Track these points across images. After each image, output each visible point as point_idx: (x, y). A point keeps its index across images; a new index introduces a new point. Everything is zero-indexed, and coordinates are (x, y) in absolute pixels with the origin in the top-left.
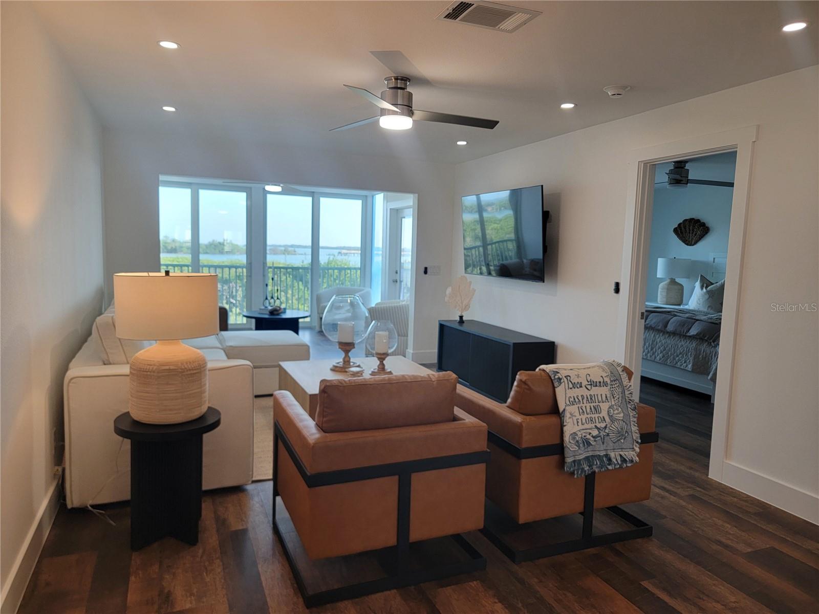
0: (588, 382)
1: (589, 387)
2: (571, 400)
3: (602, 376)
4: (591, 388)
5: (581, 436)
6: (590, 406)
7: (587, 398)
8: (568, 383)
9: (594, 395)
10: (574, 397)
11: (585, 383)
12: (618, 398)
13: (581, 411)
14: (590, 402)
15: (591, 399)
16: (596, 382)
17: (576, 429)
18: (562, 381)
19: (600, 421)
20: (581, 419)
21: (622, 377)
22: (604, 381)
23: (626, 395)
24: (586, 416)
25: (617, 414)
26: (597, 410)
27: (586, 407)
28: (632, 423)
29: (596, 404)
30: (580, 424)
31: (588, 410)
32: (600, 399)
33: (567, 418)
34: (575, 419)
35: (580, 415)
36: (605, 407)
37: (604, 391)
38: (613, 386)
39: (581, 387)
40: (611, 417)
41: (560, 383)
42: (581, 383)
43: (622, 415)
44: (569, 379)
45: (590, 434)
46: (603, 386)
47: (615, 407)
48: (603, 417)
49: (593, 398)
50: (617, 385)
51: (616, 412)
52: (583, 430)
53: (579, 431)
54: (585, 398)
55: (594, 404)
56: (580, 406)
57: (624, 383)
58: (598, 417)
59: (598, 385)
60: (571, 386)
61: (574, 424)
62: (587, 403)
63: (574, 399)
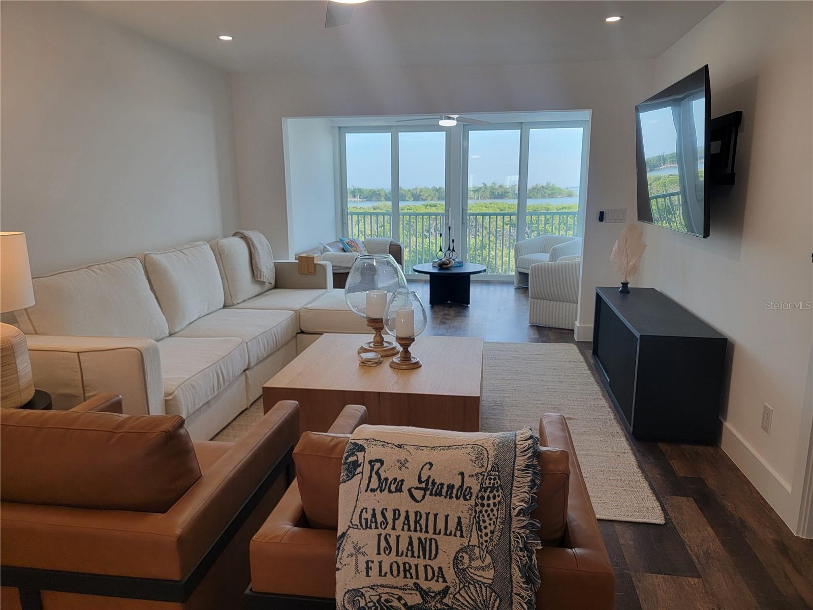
0: (420, 481)
1: (418, 494)
2: (364, 515)
3: (462, 474)
4: (424, 497)
5: (375, 599)
6: (410, 538)
7: (407, 517)
8: (370, 477)
9: (427, 514)
10: (374, 510)
11: (411, 482)
12: (492, 532)
13: (383, 544)
14: (412, 528)
15: (416, 522)
16: (442, 484)
17: (361, 581)
18: (359, 470)
19: (430, 577)
20: (380, 563)
21: (515, 484)
22: (461, 487)
23: (513, 529)
24: (393, 557)
25: (478, 568)
26: (427, 549)
27: (398, 537)
28: (516, 599)
29: (426, 535)
30: (374, 572)
31: (403, 546)
32: (441, 525)
33: (345, 554)
34: (362, 560)
35: (379, 553)
36: (449, 546)
37: (458, 509)
38: (485, 502)
39: (399, 490)
40: (461, 573)
41: (351, 474)
42: (402, 481)
43: (490, 574)
44: (376, 469)
45: (400, 599)
46: (458, 498)
47: (477, 550)
48: (440, 569)
49: (423, 522)
50: (497, 499)
51: (477, 563)
52: (382, 586)
53: (372, 588)
54: (402, 518)
55: (423, 536)
56: (384, 533)
57: (513, 499)
58: (426, 567)
59: (444, 493)
60: (374, 484)
61: (357, 571)
62: (403, 530)
63: (374, 515)
